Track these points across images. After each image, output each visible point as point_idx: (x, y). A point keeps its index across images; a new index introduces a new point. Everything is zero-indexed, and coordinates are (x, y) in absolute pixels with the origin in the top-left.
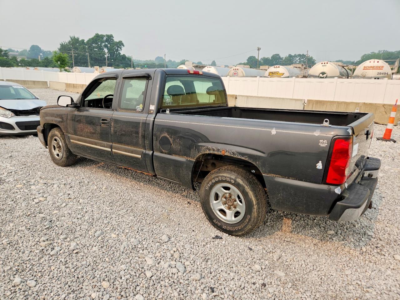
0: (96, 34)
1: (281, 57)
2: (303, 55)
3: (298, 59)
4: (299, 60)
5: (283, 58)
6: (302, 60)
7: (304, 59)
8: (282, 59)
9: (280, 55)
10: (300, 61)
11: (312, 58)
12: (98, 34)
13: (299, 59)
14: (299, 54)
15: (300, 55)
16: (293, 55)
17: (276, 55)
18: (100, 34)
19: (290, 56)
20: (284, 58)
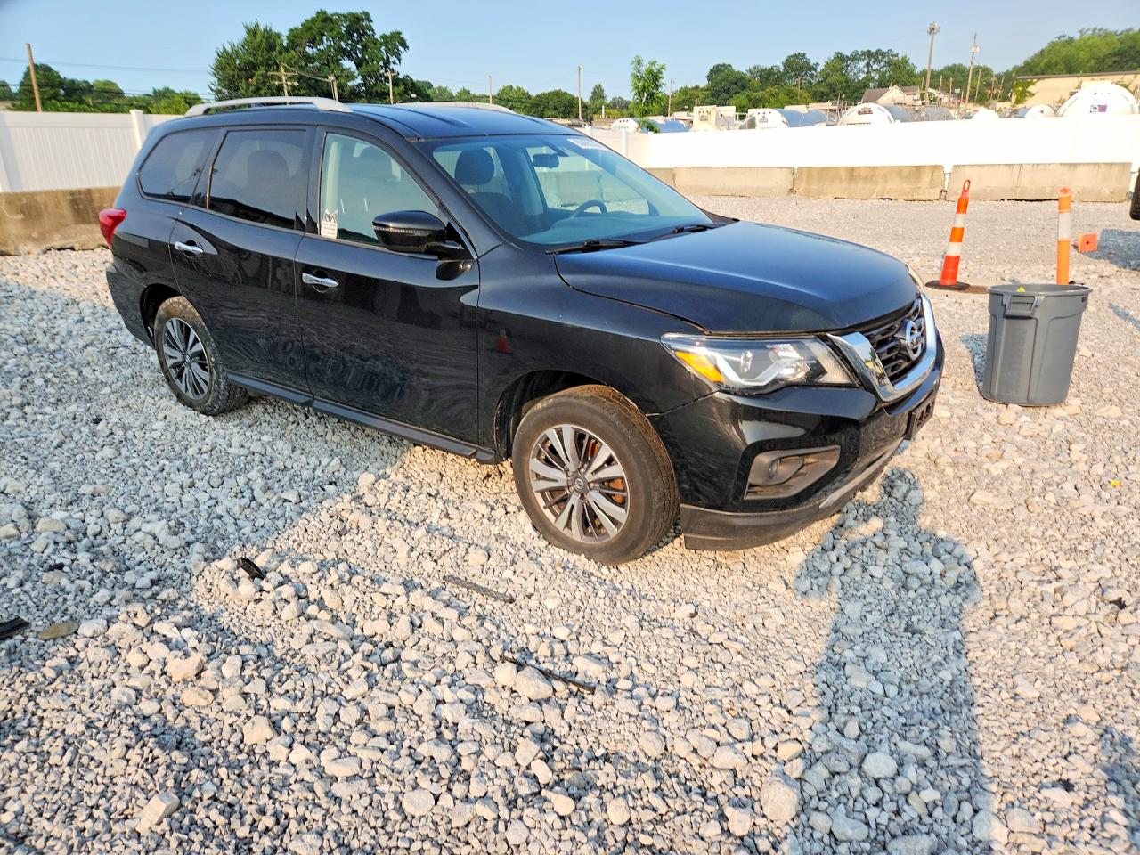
0: (318, 13)
1: (813, 62)
2: (879, 52)
3: (862, 64)
4: (866, 70)
5: (818, 64)
6: (875, 67)
7: (883, 64)
8: (813, 68)
9: (807, 56)
10: (869, 72)
11: (905, 61)
12: (325, 12)
13: (868, 65)
14: (865, 50)
15: (868, 54)
16: (847, 53)
17: (796, 56)
18: (330, 11)
19: (840, 58)
20: (821, 64)
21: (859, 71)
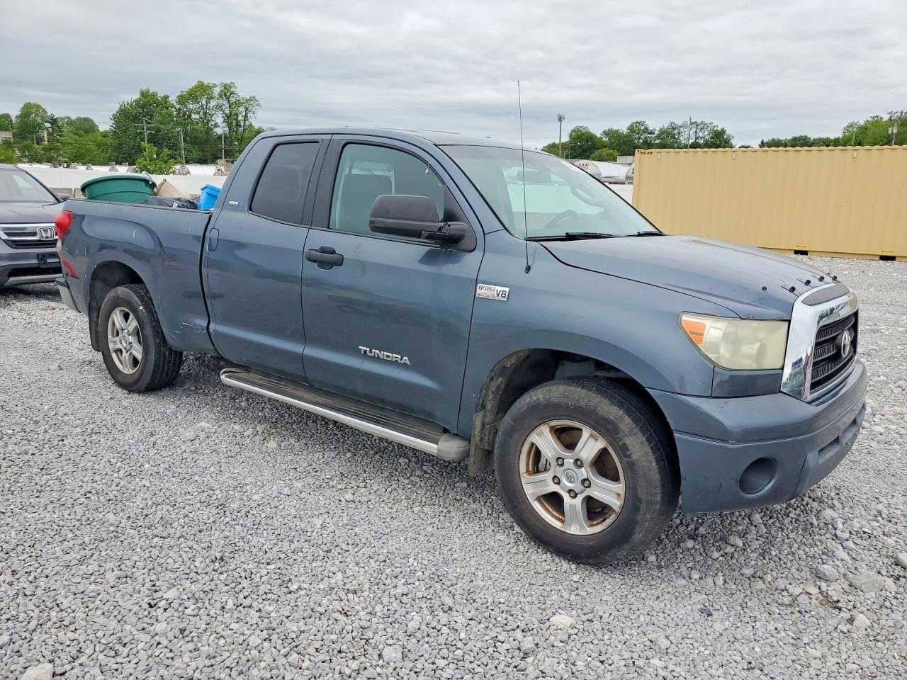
0: (197, 83)
1: (651, 128)
2: (703, 124)
5: (655, 129)
8: (652, 133)
9: (647, 123)
10: (696, 138)
12: (203, 83)
14: (693, 121)
15: (695, 124)
16: (679, 123)
17: (637, 123)
18: (206, 82)
19: (673, 126)
20: (658, 129)
21: (687, 137)
